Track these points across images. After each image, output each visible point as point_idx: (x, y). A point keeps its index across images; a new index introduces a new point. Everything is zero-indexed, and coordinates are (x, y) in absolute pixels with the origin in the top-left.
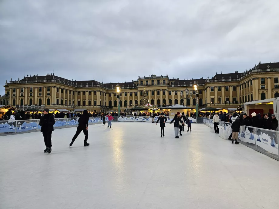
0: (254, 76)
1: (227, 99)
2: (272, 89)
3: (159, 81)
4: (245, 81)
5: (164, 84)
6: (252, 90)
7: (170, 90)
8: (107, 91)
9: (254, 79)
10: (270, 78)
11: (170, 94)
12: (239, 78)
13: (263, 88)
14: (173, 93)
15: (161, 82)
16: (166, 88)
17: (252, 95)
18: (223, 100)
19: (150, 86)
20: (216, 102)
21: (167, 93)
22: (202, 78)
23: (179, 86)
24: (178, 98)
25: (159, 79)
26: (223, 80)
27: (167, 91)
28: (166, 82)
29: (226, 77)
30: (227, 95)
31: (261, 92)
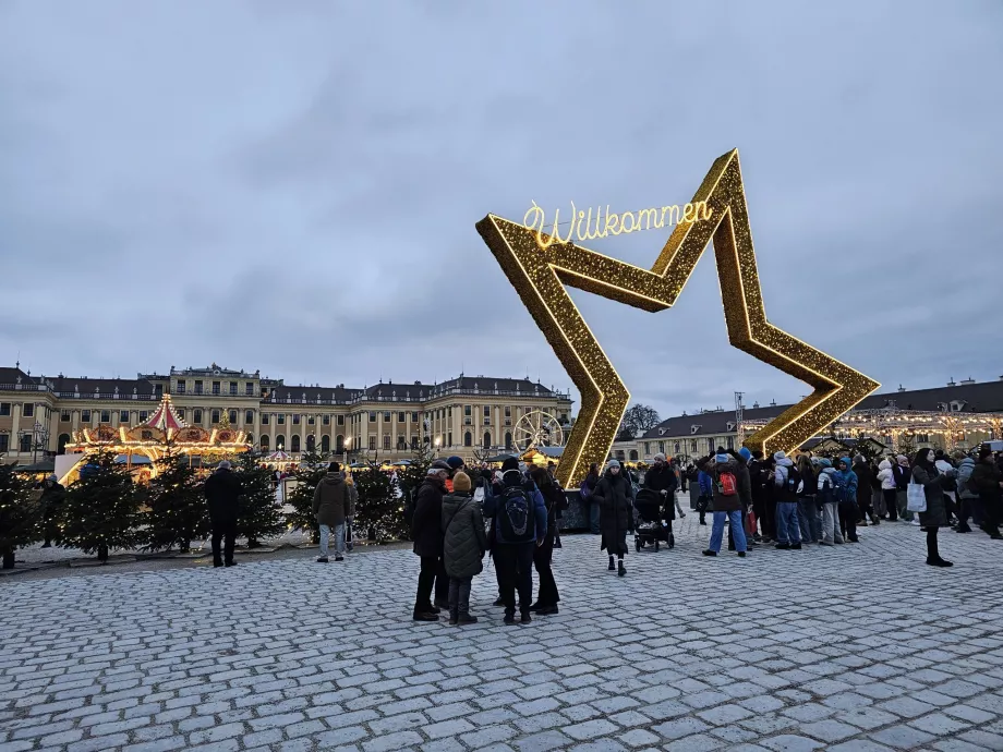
0: (456, 401)
1: (401, 440)
2: (481, 426)
3: (234, 384)
4: (437, 406)
5: (250, 393)
6: (450, 426)
7: (267, 410)
8: (55, 402)
9: (455, 406)
10: (479, 406)
11: (265, 421)
12: (426, 395)
13: (468, 423)
14: (273, 420)
15: (242, 387)
16: (257, 405)
17: (450, 434)
18: (394, 441)
19: (207, 397)
20: (380, 445)
21: (257, 418)
22: (342, 385)
23: (289, 401)
24: (285, 433)
25: (235, 380)
26: (394, 399)
27: (258, 414)
28: (257, 388)
29: (401, 391)
30: (401, 430)
31: (465, 431)
